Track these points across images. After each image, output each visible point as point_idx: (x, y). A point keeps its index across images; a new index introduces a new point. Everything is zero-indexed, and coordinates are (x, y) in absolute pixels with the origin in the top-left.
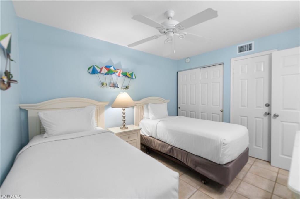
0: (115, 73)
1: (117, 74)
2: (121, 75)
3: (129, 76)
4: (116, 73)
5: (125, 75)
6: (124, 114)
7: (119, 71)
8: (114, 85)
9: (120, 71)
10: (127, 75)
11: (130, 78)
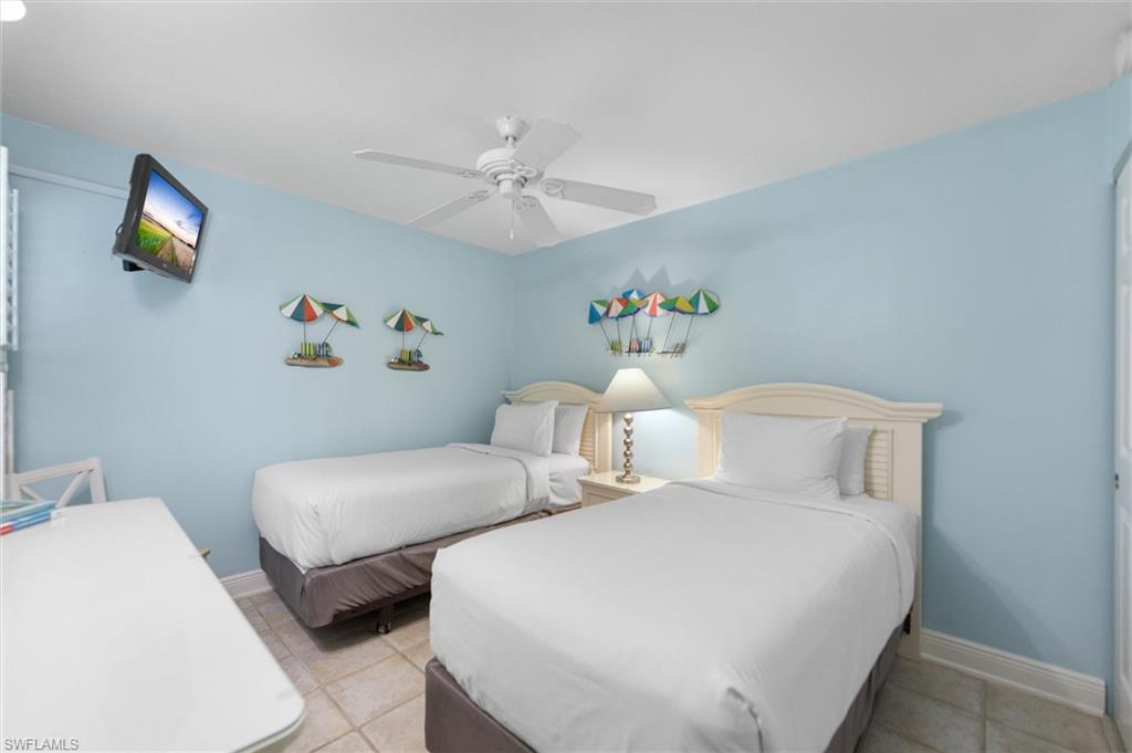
0: (639, 309)
1: (647, 310)
2: (660, 311)
3: (688, 308)
4: (644, 307)
5: (671, 307)
6: (628, 436)
7: (651, 299)
8: (640, 344)
9: (655, 301)
10: (678, 305)
11: (690, 313)
